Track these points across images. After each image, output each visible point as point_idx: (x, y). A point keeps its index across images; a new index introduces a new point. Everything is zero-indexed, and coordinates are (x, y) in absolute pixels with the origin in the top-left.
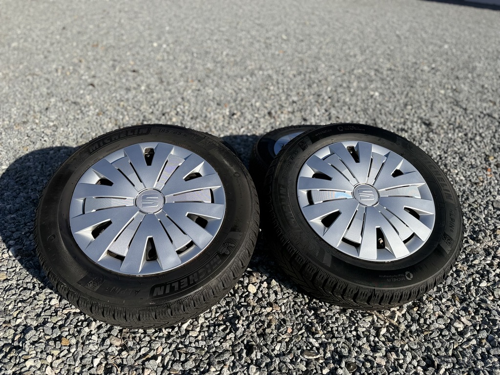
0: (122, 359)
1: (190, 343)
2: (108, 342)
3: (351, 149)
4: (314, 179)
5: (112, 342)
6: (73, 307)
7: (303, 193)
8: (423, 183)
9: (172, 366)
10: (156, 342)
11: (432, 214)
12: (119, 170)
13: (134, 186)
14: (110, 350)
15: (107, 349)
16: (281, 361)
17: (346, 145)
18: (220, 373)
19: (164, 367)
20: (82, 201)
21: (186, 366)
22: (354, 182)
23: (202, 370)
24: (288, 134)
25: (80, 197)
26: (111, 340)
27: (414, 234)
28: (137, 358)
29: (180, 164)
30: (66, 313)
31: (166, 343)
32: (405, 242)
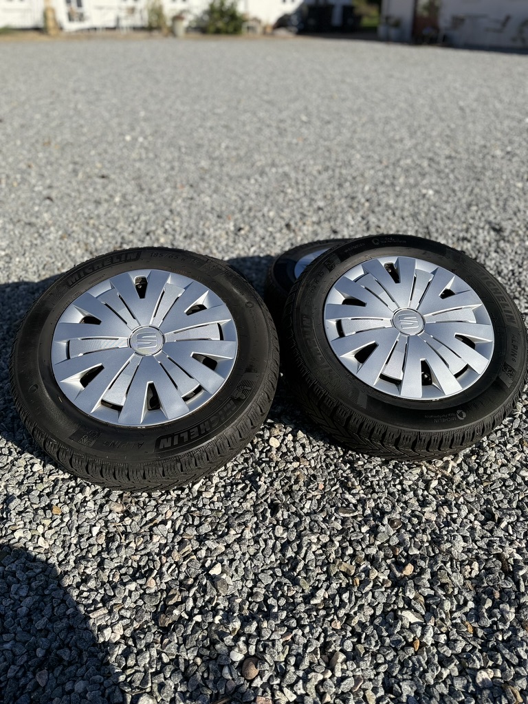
0: (125, 526)
1: (204, 505)
2: (107, 508)
3: (390, 266)
4: (345, 305)
5: (112, 508)
6: (61, 472)
7: (331, 324)
8: (479, 304)
9: (184, 531)
10: (164, 506)
11: (490, 341)
12: (106, 305)
13: (126, 323)
14: (110, 517)
15: (106, 517)
16: (312, 520)
17: (384, 261)
18: (242, 536)
19: (176, 533)
20: (64, 344)
21: (201, 530)
22: (393, 307)
23: (220, 533)
24: (312, 252)
25: (61, 339)
26: (110, 506)
27: (467, 367)
28: (142, 524)
29: (179, 295)
30: (53, 479)
31: (176, 506)
32: (457, 376)
